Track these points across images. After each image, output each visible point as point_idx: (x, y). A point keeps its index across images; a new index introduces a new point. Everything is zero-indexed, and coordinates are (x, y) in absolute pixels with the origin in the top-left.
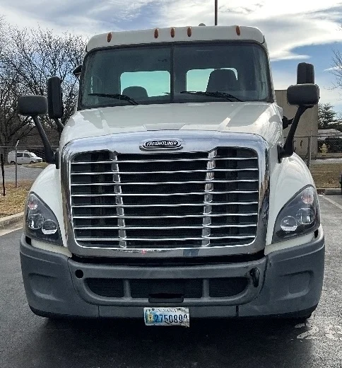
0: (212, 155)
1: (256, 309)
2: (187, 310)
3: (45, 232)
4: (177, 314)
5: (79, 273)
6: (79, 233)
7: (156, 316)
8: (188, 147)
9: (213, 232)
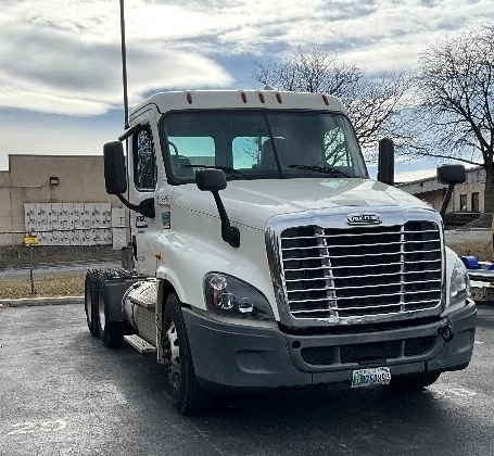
2: (388, 369)
3: (243, 310)
4: (380, 374)
5: (297, 344)
6: (293, 306)
7: (362, 377)
9: (406, 298)
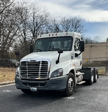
0: (41, 62)
1: (47, 89)
2: (37, 88)
4: (35, 89)
5: (21, 81)
7: (32, 89)
8: (37, 61)
9: (41, 75)
